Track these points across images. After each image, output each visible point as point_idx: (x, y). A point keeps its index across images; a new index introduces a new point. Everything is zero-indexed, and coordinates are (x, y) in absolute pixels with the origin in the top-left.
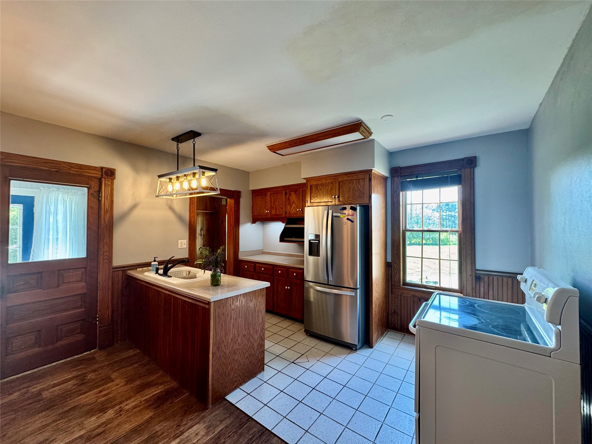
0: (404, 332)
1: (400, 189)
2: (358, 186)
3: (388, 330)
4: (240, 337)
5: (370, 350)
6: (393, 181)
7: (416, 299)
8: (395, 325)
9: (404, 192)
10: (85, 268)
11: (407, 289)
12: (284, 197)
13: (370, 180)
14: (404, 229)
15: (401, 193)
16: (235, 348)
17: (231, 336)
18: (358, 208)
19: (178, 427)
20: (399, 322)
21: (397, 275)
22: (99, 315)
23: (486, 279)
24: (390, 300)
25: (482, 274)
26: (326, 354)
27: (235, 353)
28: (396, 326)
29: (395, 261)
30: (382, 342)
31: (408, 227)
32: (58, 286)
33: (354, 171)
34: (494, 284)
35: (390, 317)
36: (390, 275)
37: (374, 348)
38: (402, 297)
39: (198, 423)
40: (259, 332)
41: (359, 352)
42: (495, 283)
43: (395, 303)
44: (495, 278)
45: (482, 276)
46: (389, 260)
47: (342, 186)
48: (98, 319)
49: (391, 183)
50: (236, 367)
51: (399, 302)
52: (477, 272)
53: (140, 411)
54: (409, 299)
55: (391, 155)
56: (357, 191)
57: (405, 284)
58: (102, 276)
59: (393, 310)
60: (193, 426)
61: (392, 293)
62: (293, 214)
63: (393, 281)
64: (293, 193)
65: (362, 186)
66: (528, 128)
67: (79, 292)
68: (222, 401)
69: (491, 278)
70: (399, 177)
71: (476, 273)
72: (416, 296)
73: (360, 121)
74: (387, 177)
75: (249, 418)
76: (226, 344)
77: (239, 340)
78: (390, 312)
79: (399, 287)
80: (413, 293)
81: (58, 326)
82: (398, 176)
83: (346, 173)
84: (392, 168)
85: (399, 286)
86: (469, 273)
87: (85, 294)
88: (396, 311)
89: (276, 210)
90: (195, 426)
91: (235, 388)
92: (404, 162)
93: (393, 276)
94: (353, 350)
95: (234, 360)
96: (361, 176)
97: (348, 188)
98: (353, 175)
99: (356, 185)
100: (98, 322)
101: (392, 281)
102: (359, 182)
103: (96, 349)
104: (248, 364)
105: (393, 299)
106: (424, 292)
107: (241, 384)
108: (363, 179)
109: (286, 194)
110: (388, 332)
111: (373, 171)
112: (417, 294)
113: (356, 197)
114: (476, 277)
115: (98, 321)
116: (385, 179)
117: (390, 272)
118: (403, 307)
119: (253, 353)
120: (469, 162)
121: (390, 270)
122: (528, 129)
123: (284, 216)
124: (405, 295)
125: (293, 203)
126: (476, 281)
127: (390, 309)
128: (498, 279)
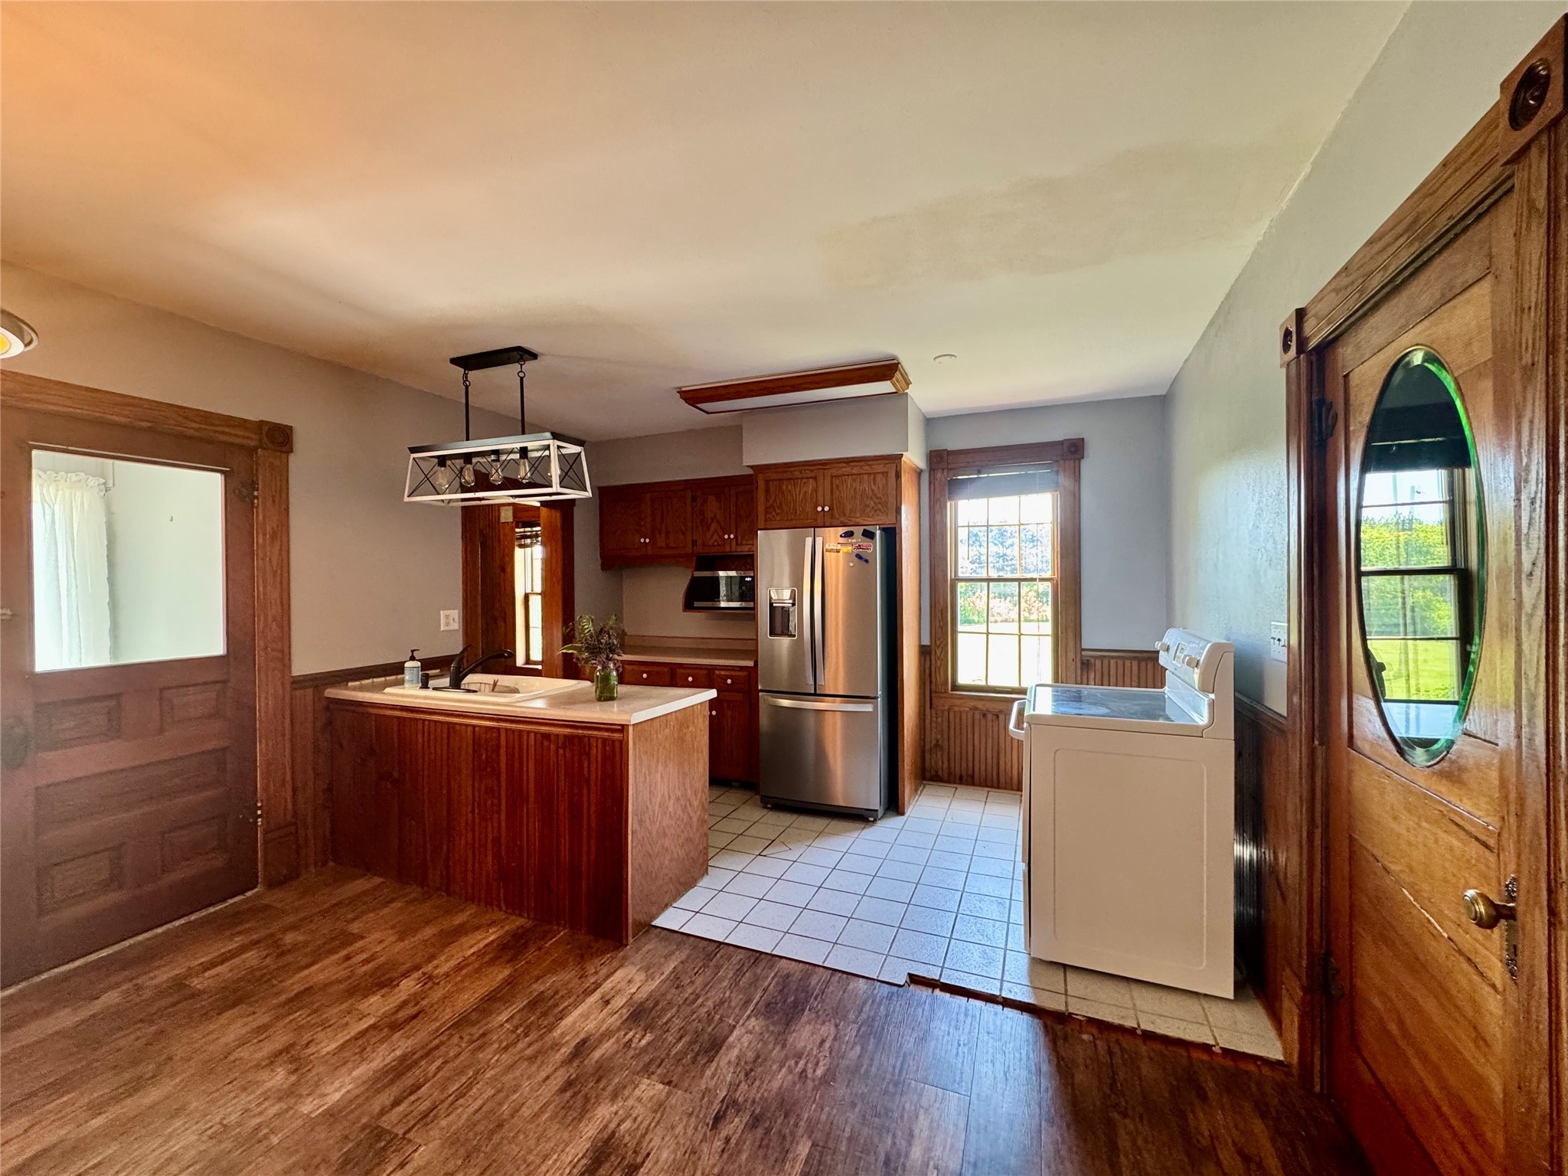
0: (955, 783)
1: (947, 496)
2: (873, 487)
3: (925, 782)
4: (672, 801)
5: (900, 818)
6: (932, 478)
7: (977, 716)
8: (937, 772)
9: (953, 503)
10: (224, 682)
11: (962, 697)
12: (689, 509)
13: (898, 476)
14: (953, 577)
15: (948, 504)
16: (664, 824)
17: (659, 800)
18: (878, 533)
19: (583, 979)
20: (946, 765)
21: (942, 669)
22: (262, 801)
23: (1098, 663)
24: (928, 721)
25: (1091, 657)
26: (820, 834)
27: (665, 834)
28: (940, 773)
29: (938, 643)
30: (918, 803)
31: (960, 575)
32: (161, 730)
33: (865, 457)
34: (1111, 673)
35: (927, 755)
36: (927, 671)
37: (907, 815)
38: (952, 715)
39: (621, 966)
40: (699, 795)
41: (879, 823)
42: (1113, 672)
43: (936, 728)
44: (1113, 662)
45: (1093, 660)
46: (926, 641)
47: (838, 487)
48: (259, 812)
49: (930, 483)
50: (667, 862)
51: (945, 724)
52: (1083, 653)
53: (478, 971)
54: (964, 716)
55: (931, 423)
56: (871, 498)
57: (956, 687)
58: (266, 700)
59: (934, 742)
60: (612, 973)
61: (931, 708)
62: (713, 545)
63: (934, 683)
64: (712, 498)
65: (881, 488)
66: (1164, 393)
67: (209, 746)
68: (647, 931)
69: (1106, 662)
70: (945, 471)
71: (1082, 656)
72: (976, 709)
73: (895, 361)
74: (922, 470)
75: (718, 944)
76: (651, 813)
77: (671, 809)
78: (927, 747)
79: (946, 695)
80: (972, 704)
81: (163, 834)
82: (943, 469)
83: (847, 458)
84: (931, 452)
85: (946, 692)
86: (1071, 655)
87: (224, 750)
88: (940, 743)
89: (667, 537)
90: (618, 972)
91: (667, 906)
92: (954, 441)
93: (933, 674)
94: (869, 821)
95: (663, 847)
96: (879, 468)
97: (852, 491)
98: (863, 463)
99: (870, 485)
100: (259, 820)
101: (931, 682)
102: (874, 479)
103: (256, 890)
104: (684, 859)
105: (934, 719)
106: (992, 699)
107: (675, 900)
108: (883, 473)
109: (694, 499)
110: (924, 787)
111: (903, 459)
112: (980, 705)
113: (868, 510)
114: (1082, 663)
115: (260, 816)
116: (919, 473)
117: (928, 665)
118: (952, 733)
119: (691, 835)
120: (1073, 449)
121: (928, 658)
122: (1165, 396)
123: (689, 550)
124: (956, 709)
125: (713, 520)
126: (1082, 669)
127: (928, 740)
128: (1117, 662)
